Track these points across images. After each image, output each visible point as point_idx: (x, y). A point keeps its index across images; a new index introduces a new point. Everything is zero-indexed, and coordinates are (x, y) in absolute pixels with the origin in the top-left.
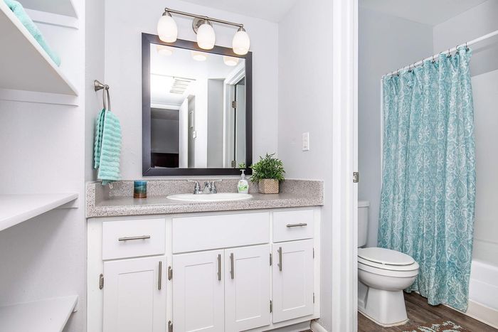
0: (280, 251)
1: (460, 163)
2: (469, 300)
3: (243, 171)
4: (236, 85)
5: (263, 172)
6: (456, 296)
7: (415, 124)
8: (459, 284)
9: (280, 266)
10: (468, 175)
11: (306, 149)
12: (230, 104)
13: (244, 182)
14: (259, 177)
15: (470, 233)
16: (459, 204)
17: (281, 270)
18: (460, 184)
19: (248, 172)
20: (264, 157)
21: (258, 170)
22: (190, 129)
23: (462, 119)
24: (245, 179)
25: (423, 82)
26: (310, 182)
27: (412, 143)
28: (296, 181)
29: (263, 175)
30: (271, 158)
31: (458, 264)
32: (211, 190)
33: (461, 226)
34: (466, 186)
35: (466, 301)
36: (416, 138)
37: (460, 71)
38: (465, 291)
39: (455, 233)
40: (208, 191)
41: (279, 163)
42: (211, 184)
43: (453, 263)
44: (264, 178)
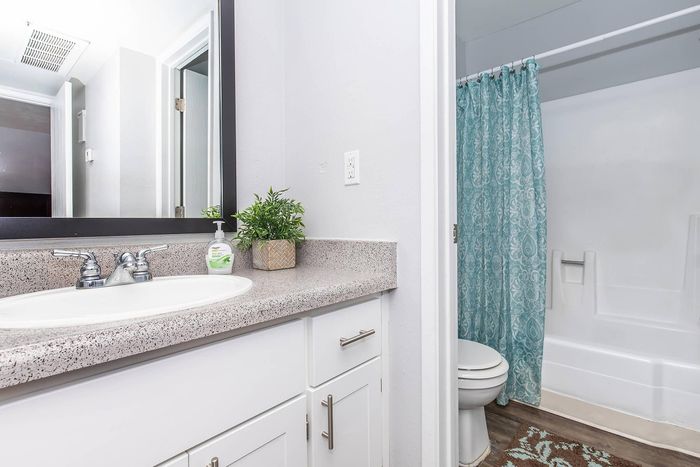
0: (329, 405)
1: (527, 212)
2: (542, 388)
3: (219, 223)
4: (182, 70)
5: (265, 227)
6: (526, 385)
7: (468, 158)
8: (529, 370)
9: (329, 438)
10: (538, 227)
11: (353, 181)
12: (171, 104)
13: (220, 248)
14: (256, 237)
15: (542, 301)
16: (527, 265)
17: (331, 447)
18: (528, 239)
19: (230, 226)
20: (265, 197)
21: (252, 222)
22: (79, 147)
23: (529, 155)
24: (224, 241)
25: (482, 101)
26: (366, 244)
27: (466, 184)
28: (331, 242)
29: (265, 233)
30: (280, 198)
31: (528, 344)
32: (133, 274)
33: (531, 294)
34: (536, 241)
35: (538, 390)
36: (470, 178)
37: (528, 90)
38: (537, 378)
39: (522, 303)
40: (127, 277)
41: (298, 209)
42: (135, 258)
43: (521, 343)
44: (267, 237)
